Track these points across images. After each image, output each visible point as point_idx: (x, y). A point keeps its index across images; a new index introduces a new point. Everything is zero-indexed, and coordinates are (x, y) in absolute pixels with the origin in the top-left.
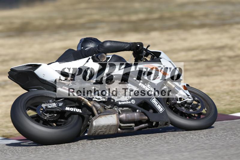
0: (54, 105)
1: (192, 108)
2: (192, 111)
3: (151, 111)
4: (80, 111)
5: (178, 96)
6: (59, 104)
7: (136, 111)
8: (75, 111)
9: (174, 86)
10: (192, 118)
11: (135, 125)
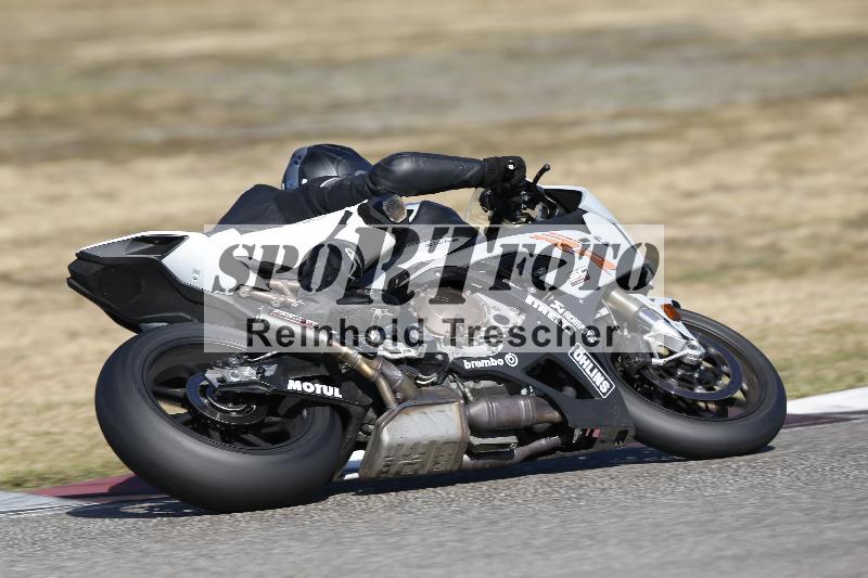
0: (248, 373)
1: (700, 382)
2: (704, 391)
3: (570, 391)
4: (337, 395)
5: (651, 340)
6: (264, 371)
7: (519, 393)
8: (318, 392)
9: (634, 308)
10: (700, 416)
11: (518, 439)
